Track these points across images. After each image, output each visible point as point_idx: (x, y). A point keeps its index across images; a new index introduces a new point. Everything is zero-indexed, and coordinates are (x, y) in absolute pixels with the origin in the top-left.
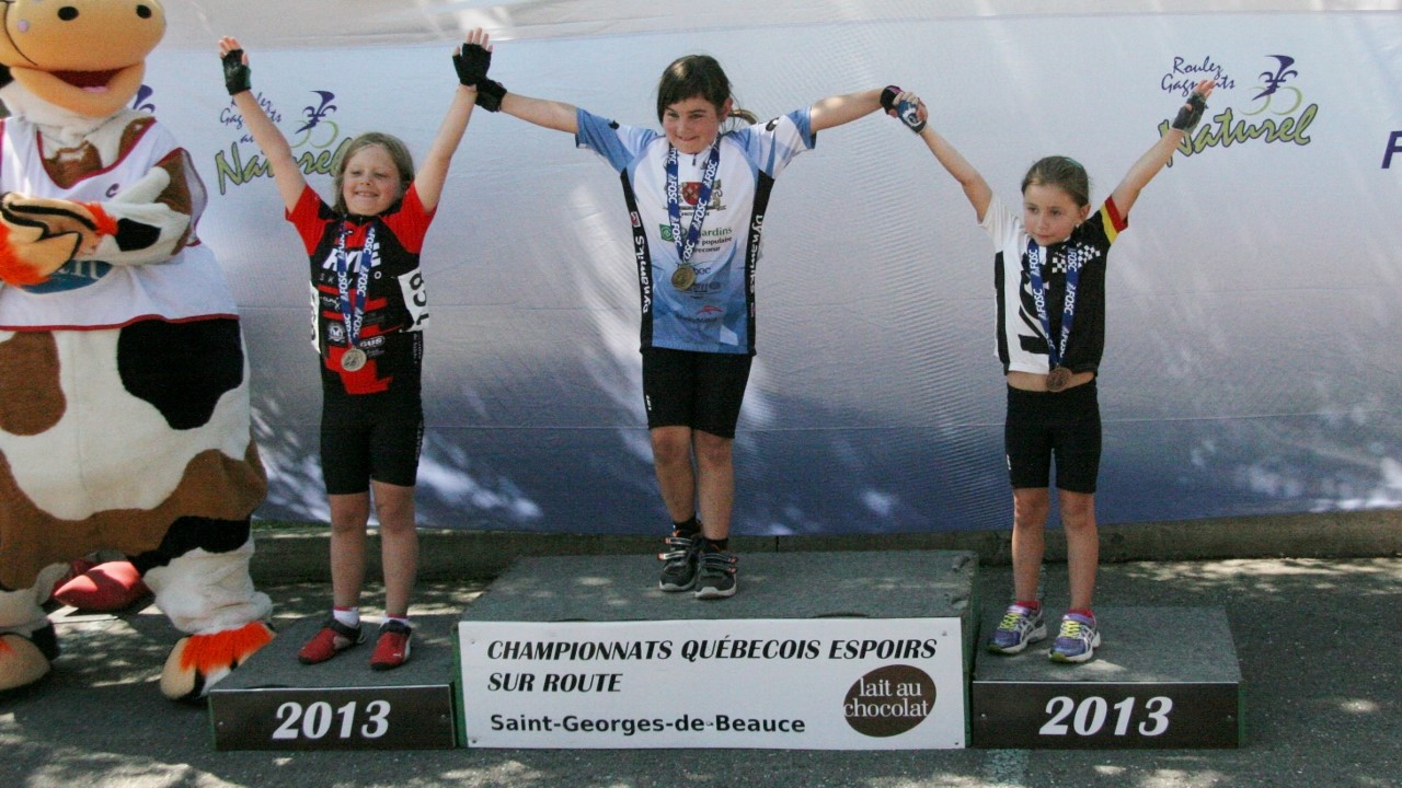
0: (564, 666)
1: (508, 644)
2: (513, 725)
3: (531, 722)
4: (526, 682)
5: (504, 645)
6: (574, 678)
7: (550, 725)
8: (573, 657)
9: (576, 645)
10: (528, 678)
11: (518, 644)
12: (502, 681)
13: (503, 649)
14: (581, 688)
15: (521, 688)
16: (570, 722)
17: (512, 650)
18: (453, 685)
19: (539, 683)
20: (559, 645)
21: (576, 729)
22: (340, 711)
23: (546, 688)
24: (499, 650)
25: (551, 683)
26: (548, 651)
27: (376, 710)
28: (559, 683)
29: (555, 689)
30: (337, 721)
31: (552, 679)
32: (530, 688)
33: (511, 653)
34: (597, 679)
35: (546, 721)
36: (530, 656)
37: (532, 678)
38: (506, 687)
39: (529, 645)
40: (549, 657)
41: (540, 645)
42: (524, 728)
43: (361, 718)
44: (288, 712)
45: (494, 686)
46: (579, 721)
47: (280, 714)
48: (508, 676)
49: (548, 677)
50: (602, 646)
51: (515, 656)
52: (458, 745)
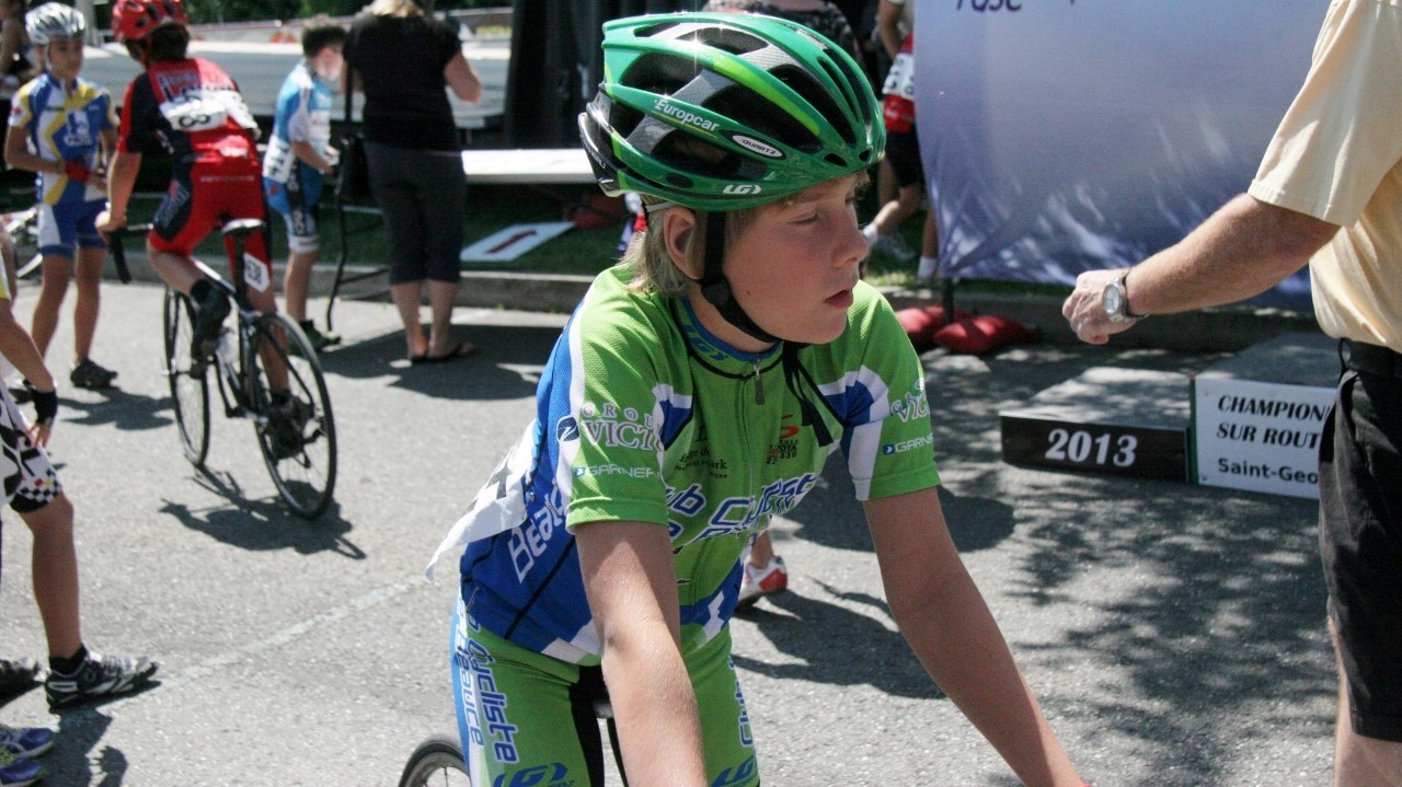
0: (1281, 422)
1: (1236, 400)
2: (1237, 469)
3: (1252, 469)
4: (1249, 433)
5: (1232, 399)
6: (1290, 435)
7: (1269, 473)
8: (1290, 415)
9: (1293, 406)
10: (1250, 430)
11: (1243, 401)
12: (1229, 430)
13: (1231, 403)
14: (1296, 443)
15: (1245, 438)
16: (1285, 472)
17: (1238, 405)
18: (1189, 430)
19: (1259, 436)
20: (1279, 405)
21: (1290, 478)
22: (1098, 441)
23: (1266, 440)
24: (1227, 403)
25: (1270, 436)
26: (1267, 408)
27: (1126, 443)
28: (1277, 438)
29: (1273, 441)
30: (1095, 449)
31: (1271, 433)
32: (1252, 439)
33: (1237, 407)
34: (1310, 438)
35: (1265, 468)
36: (1253, 411)
37: (1254, 430)
38: (1232, 435)
39: (1253, 402)
40: (1269, 413)
41: (1262, 403)
42: (1245, 472)
43: (1114, 448)
44: (1057, 437)
45: (1222, 434)
46: (1293, 472)
47: (1051, 438)
48: (1234, 427)
49: (1268, 431)
50: (1316, 409)
51: (1241, 410)
52: (1190, 481)
